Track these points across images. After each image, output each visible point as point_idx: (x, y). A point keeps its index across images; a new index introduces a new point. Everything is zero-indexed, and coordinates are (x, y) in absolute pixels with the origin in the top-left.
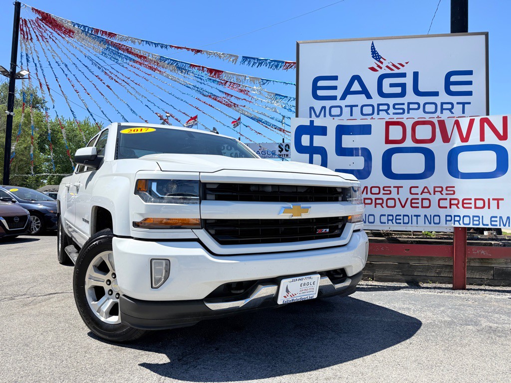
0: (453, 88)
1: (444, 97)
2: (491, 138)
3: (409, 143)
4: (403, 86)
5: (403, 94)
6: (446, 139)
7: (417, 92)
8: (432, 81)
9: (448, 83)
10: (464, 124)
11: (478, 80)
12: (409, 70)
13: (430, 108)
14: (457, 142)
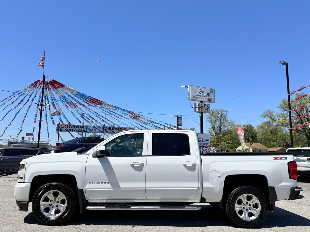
0: (207, 141)
1: (205, 142)
2: (213, 150)
3: (205, 150)
4: (201, 140)
5: (201, 142)
6: (208, 150)
7: (203, 142)
8: (204, 140)
9: (206, 141)
10: (210, 147)
11: (209, 140)
12: (201, 138)
13: (204, 144)
14: (209, 150)
